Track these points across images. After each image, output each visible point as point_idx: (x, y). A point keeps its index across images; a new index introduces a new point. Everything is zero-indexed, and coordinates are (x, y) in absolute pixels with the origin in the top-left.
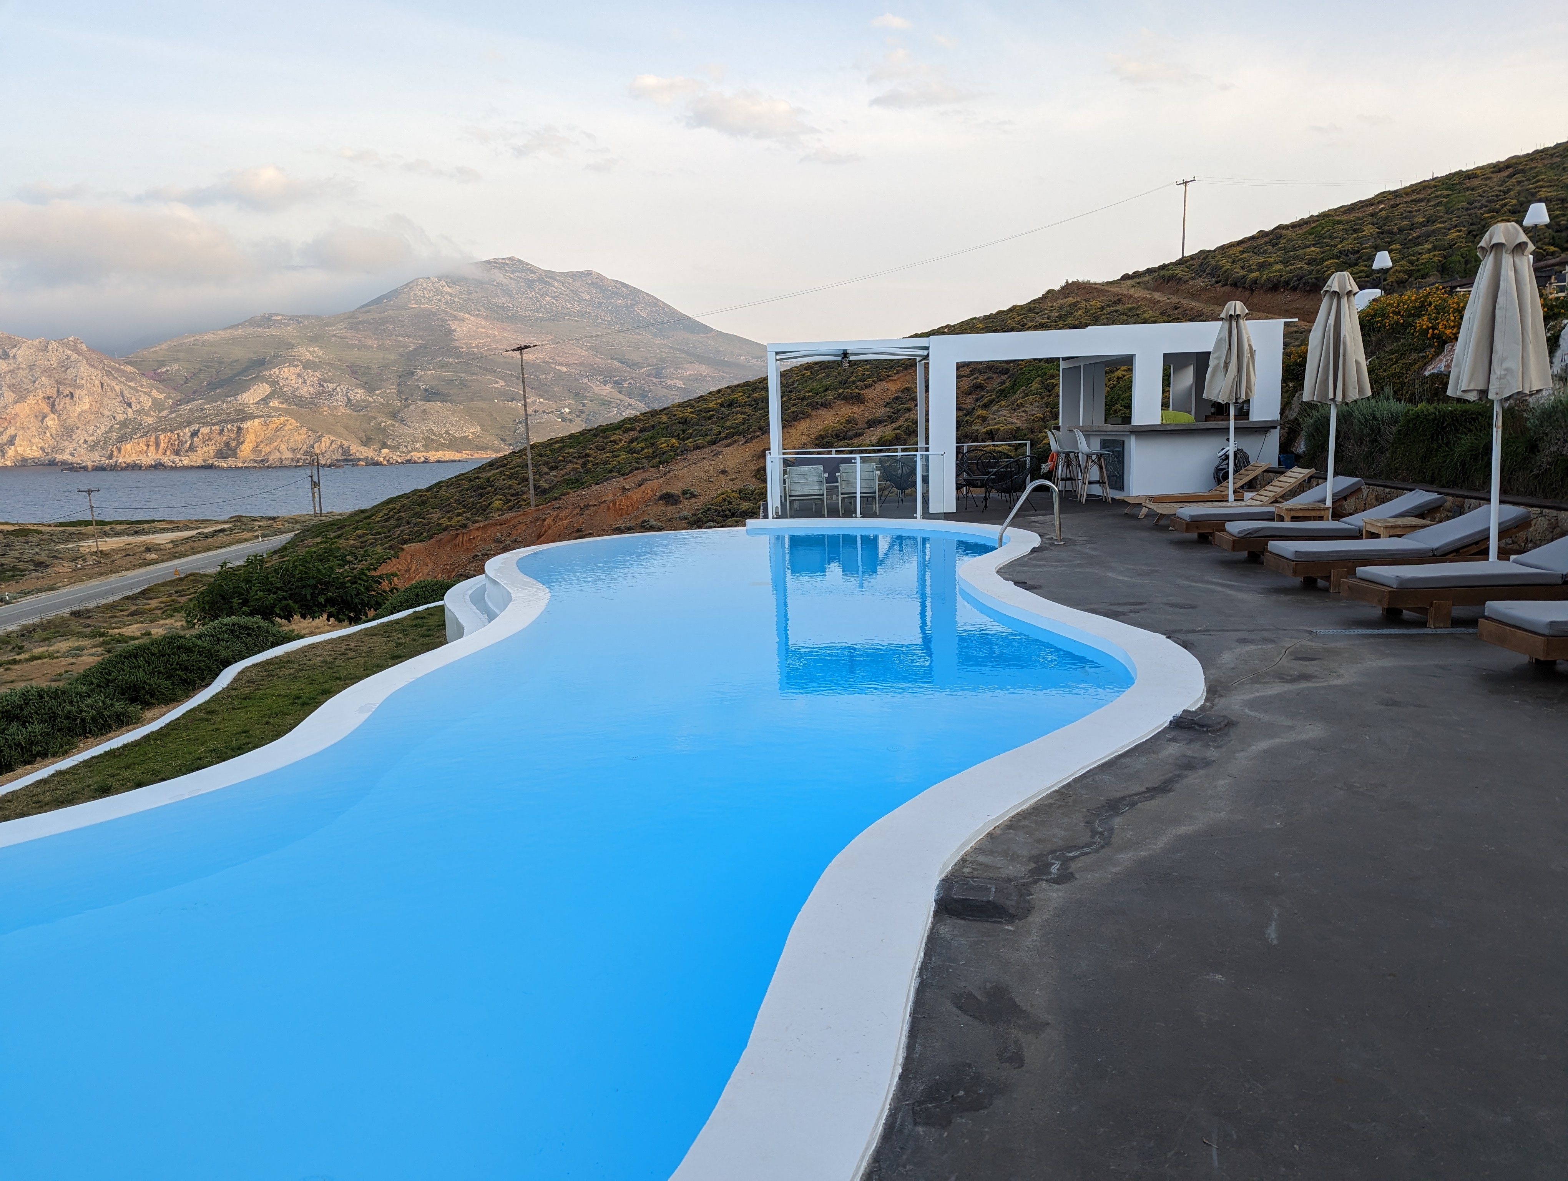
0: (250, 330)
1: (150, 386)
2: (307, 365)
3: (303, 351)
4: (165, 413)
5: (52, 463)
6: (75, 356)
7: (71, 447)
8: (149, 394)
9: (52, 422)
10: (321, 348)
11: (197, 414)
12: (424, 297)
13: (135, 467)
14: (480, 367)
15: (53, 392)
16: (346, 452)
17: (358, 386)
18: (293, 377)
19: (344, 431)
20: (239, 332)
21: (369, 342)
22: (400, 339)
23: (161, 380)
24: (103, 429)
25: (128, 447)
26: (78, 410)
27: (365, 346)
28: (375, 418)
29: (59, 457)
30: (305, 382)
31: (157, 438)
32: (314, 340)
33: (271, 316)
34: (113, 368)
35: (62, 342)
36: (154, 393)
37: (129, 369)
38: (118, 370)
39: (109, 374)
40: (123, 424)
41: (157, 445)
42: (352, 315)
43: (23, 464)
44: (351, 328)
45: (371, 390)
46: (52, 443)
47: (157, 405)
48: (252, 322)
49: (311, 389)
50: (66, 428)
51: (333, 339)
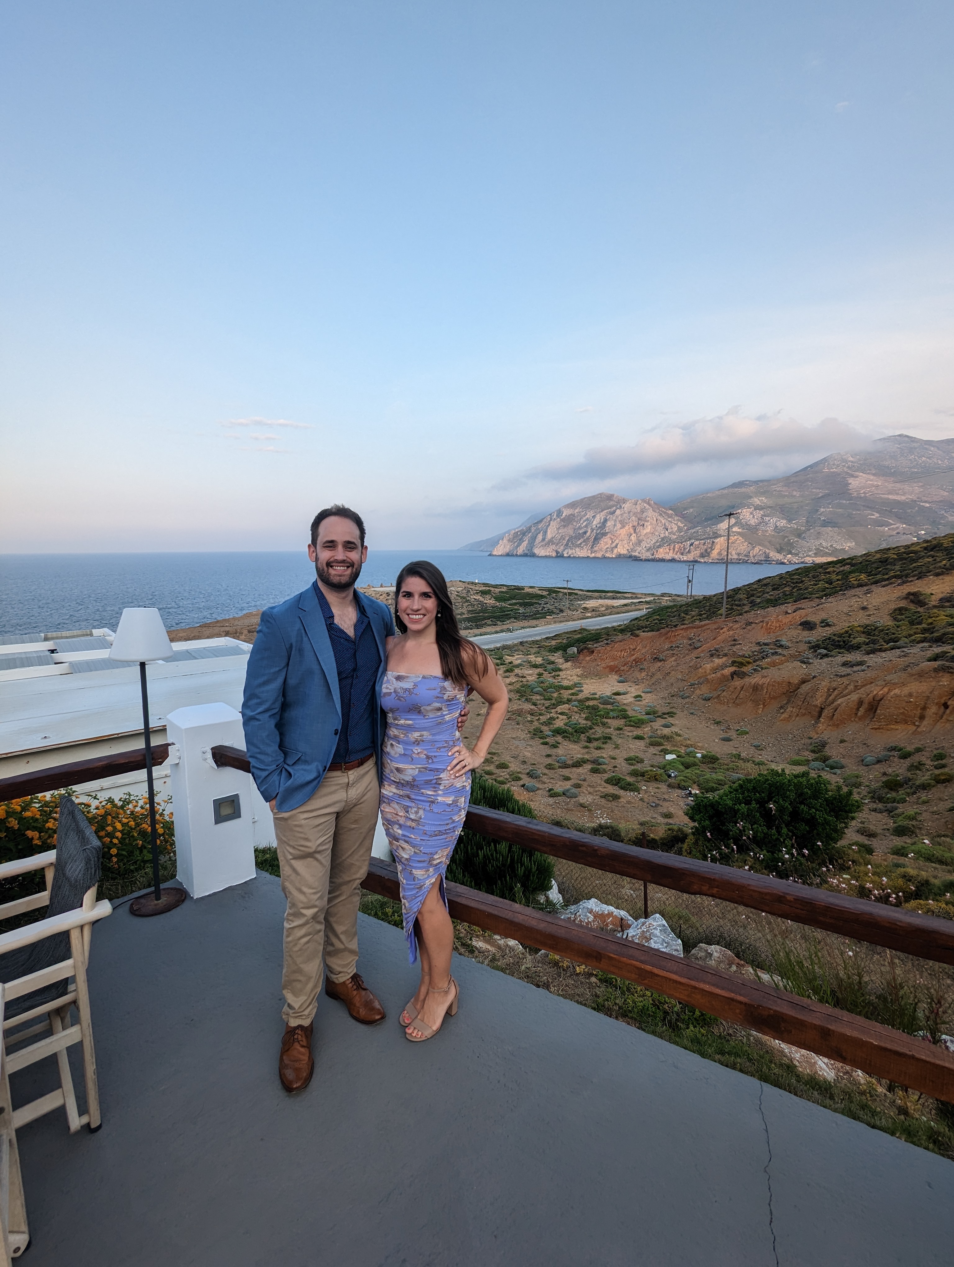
0: (731, 490)
1: (678, 520)
2: (757, 508)
3: (756, 500)
4: (682, 534)
5: (631, 557)
6: (647, 507)
7: (640, 549)
8: (676, 524)
9: (633, 538)
10: (766, 498)
11: (695, 535)
12: (834, 464)
13: (662, 560)
14: (864, 506)
15: (635, 524)
16: (767, 556)
17: (783, 519)
18: (748, 514)
19: (768, 544)
20: (726, 491)
21: (795, 493)
22: (814, 490)
23: (683, 517)
24: (654, 541)
25: (661, 550)
26: (645, 532)
27: (792, 496)
28: (787, 537)
29: (634, 554)
30: (754, 517)
31: (674, 546)
32: (763, 494)
33: (743, 481)
34: (663, 512)
35: (644, 501)
36: (679, 524)
37: (670, 512)
38: (665, 513)
39: (661, 515)
40: (663, 539)
41: (674, 549)
42: (788, 478)
43: (619, 556)
44: (785, 486)
45: (790, 521)
46: (632, 547)
47: (680, 529)
48: (734, 485)
49: (756, 521)
50: (638, 540)
51: (774, 493)
